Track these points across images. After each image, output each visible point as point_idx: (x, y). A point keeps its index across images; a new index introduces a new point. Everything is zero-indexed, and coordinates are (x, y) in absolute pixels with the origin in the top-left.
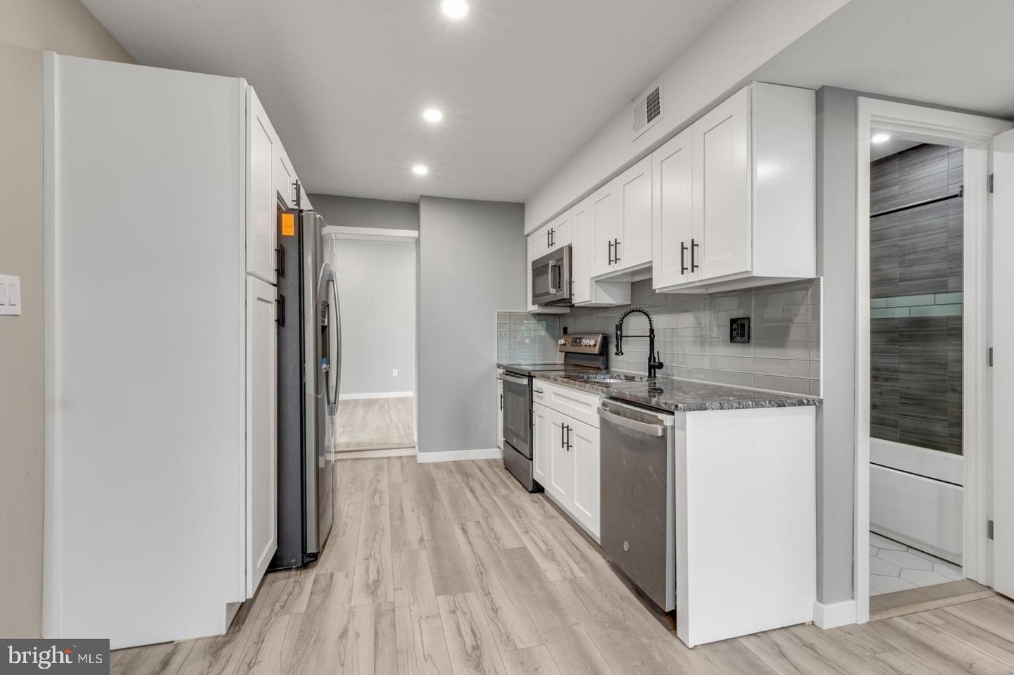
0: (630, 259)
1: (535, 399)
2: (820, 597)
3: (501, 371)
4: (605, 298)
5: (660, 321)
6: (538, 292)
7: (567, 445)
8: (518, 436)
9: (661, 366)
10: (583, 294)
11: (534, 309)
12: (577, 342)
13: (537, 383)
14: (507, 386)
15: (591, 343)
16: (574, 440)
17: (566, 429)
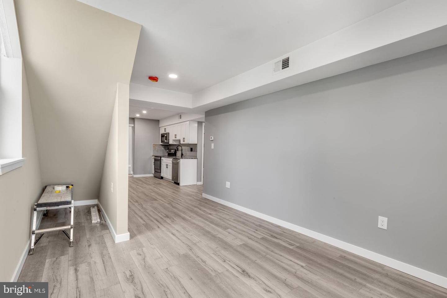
0: (178, 138)
1: (162, 161)
2: (197, 181)
3: (153, 157)
4: (175, 143)
5: (183, 148)
6: (162, 140)
7: (167, 167)
8: (158, 169)
9: (183, 155)
10: (171, 142)
11: (161, 143)
12: (170, 151)
13: (162, 158)
14: (155, 160)
15: (173, 151)
16: (168, 167)
17: (167, 165)
